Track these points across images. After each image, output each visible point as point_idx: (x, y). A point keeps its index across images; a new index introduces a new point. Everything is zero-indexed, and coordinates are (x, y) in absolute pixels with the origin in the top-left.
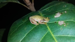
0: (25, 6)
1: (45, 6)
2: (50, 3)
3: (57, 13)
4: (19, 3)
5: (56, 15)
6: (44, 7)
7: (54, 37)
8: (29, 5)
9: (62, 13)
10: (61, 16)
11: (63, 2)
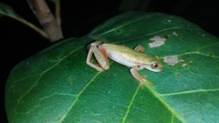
0: (31, 25)
1: (107, 23)
2: (120, 17)
3: (152, 36)
4: (12, 15)
5: (151, 42)
6: (103, 27)
7: (161, 100)
8: (48, 23)
9: (166, 37)
10: (166, 43)
11: (158, 14)
